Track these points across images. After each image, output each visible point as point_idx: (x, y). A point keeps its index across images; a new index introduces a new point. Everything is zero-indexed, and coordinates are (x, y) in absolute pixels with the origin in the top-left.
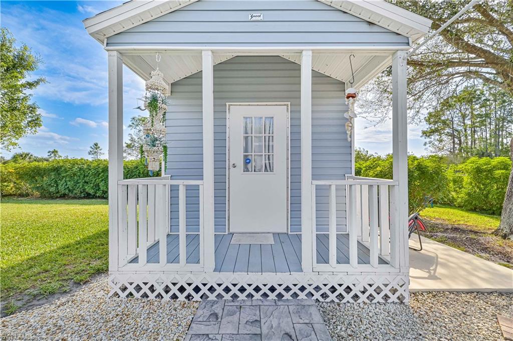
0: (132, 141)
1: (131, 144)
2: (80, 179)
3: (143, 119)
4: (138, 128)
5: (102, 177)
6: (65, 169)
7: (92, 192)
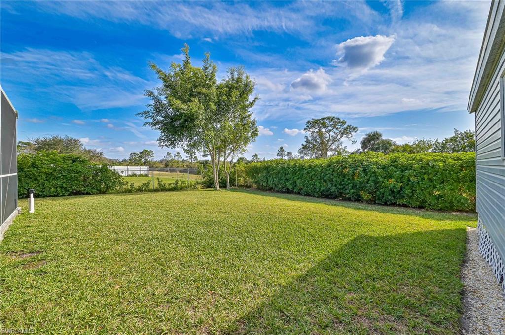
0: (307, 142)
1: (306, 145)
2: (282, 176)
3: (316, 121)
4: (311, 130)
5: (298, 175)
6: (273, 168)
7: (291, 188)
